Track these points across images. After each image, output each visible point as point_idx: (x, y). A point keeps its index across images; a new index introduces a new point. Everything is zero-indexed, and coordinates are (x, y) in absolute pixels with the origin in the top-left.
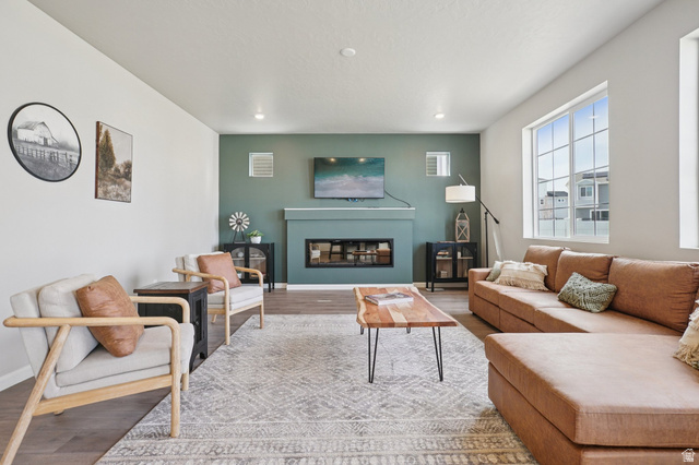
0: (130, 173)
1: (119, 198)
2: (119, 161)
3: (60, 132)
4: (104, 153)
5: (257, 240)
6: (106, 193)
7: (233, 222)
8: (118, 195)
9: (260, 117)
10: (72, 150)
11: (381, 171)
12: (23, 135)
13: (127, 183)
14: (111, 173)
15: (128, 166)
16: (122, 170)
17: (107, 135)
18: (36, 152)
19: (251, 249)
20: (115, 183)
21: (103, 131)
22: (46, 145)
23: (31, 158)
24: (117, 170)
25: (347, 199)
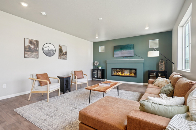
0: (66, 54)
1: (64, 59)
2: (64, 51)
3: (52, 47)
4: (61, 50)
5: (100, 68)
6: (61, 58)
7: (95, 63)
8: (63, 58)
9: (97, 37)
10: (54, 50)
11: (133, 48)
12: (45, 49)
13: (66, 56)
14: (62, 54)
15: (66, 52)
16: (64, 53)
17: (61, 47)
18: (47, 52)
19: (98, 70)
20: (63, 56)
21: (60, 46)
22: (49, 50)
23: (46, 53)
24: (63, 53)
25: (123, 57)
